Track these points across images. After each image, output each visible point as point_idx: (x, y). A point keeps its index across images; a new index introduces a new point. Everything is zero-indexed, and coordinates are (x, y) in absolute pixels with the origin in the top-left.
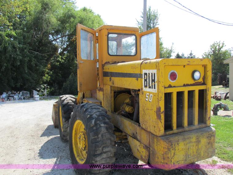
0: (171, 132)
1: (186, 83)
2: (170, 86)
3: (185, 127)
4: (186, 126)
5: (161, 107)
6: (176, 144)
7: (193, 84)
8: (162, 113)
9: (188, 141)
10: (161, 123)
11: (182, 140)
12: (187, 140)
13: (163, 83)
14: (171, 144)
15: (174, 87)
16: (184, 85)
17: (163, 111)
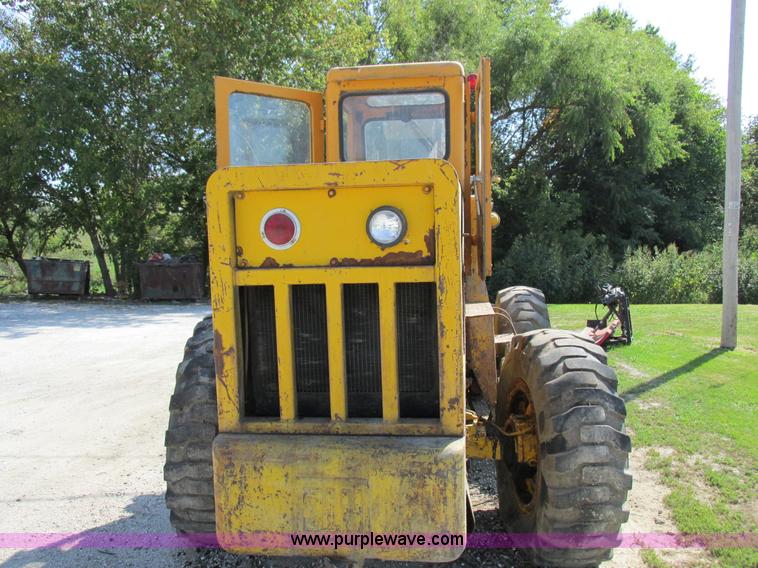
0: (268, 425)
1: (340, 257)
2: (270, 264)
3: (333, 418)
4: (336, 415)
5: (221, 332)
6: (249, 468)
7: (377, 259)
8: (227, 354)
9: (302, 467)
10: (226, 387)
11: (279, 458)
12: (299, 462)
13: (224, 250)
14: (227, 462)
15: (290, 266)
16: (335, 264)
17: (231, 349)
